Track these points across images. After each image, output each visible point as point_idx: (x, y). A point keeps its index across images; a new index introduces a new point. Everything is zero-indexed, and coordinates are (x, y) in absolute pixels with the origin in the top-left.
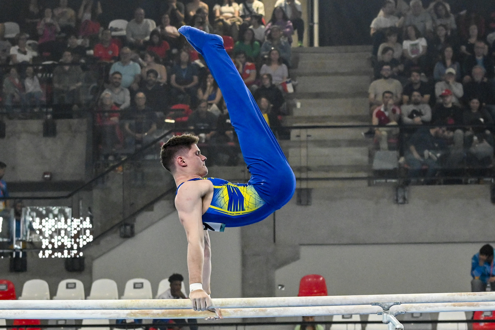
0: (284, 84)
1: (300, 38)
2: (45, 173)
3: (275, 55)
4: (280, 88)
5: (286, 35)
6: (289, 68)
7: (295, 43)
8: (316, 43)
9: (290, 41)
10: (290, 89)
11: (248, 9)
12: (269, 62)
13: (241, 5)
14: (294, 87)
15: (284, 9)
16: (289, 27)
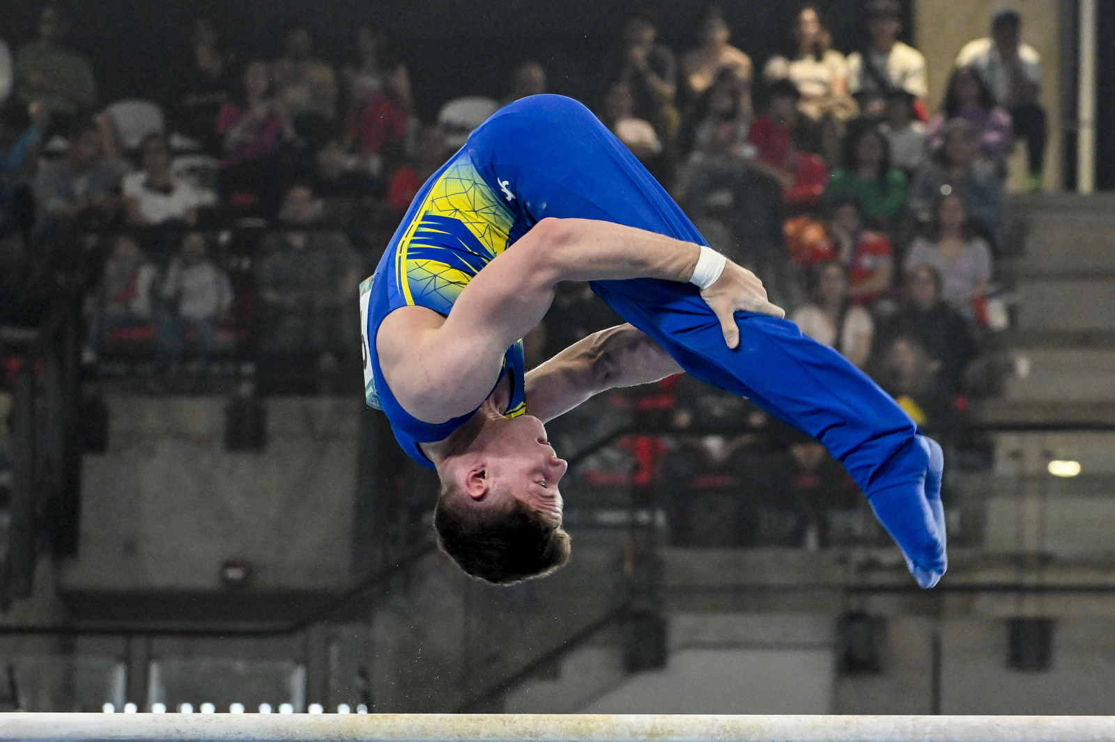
0: (979, 303)
1: (1036, 165)
2: (229, 564)
3: (954, 213)
4: (967, 312)
5: (988, 152)
6: (996, 253)
7: (1018, 179)
8: (1086, 181)
9: (1002, 173)
10: (997, 317)
11: (873, 73)
12: (933, 232)
13: (855, 61)
14: (1012, 312)
15: (986, 75)
16: (998, 128)
